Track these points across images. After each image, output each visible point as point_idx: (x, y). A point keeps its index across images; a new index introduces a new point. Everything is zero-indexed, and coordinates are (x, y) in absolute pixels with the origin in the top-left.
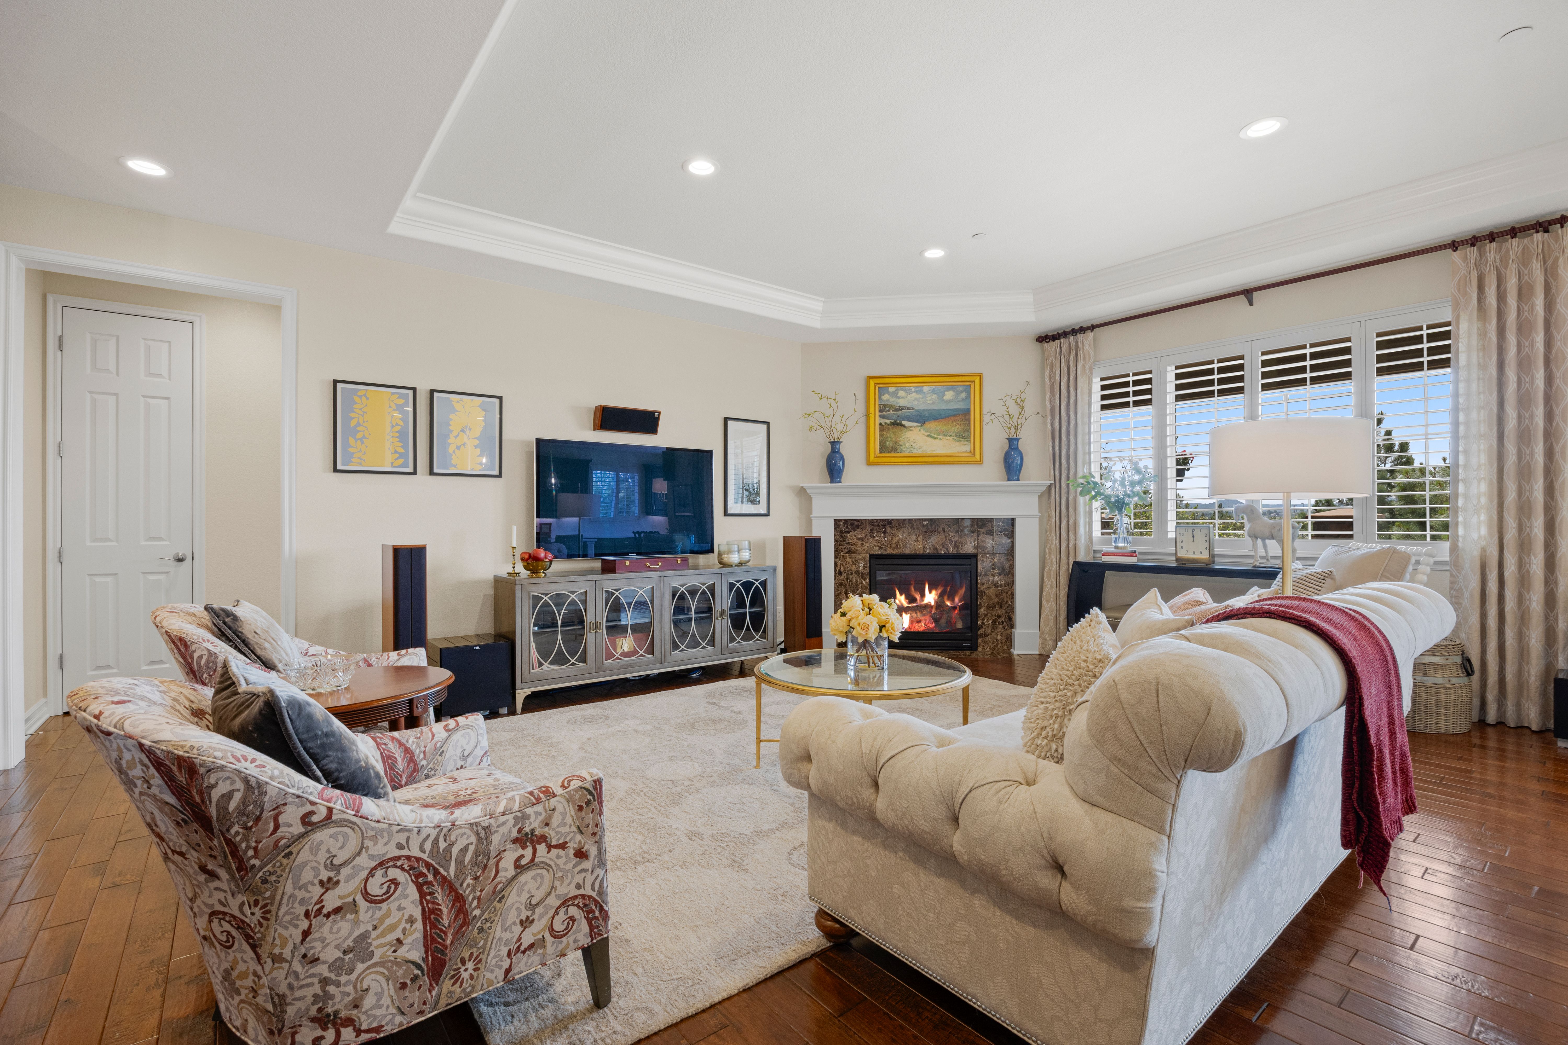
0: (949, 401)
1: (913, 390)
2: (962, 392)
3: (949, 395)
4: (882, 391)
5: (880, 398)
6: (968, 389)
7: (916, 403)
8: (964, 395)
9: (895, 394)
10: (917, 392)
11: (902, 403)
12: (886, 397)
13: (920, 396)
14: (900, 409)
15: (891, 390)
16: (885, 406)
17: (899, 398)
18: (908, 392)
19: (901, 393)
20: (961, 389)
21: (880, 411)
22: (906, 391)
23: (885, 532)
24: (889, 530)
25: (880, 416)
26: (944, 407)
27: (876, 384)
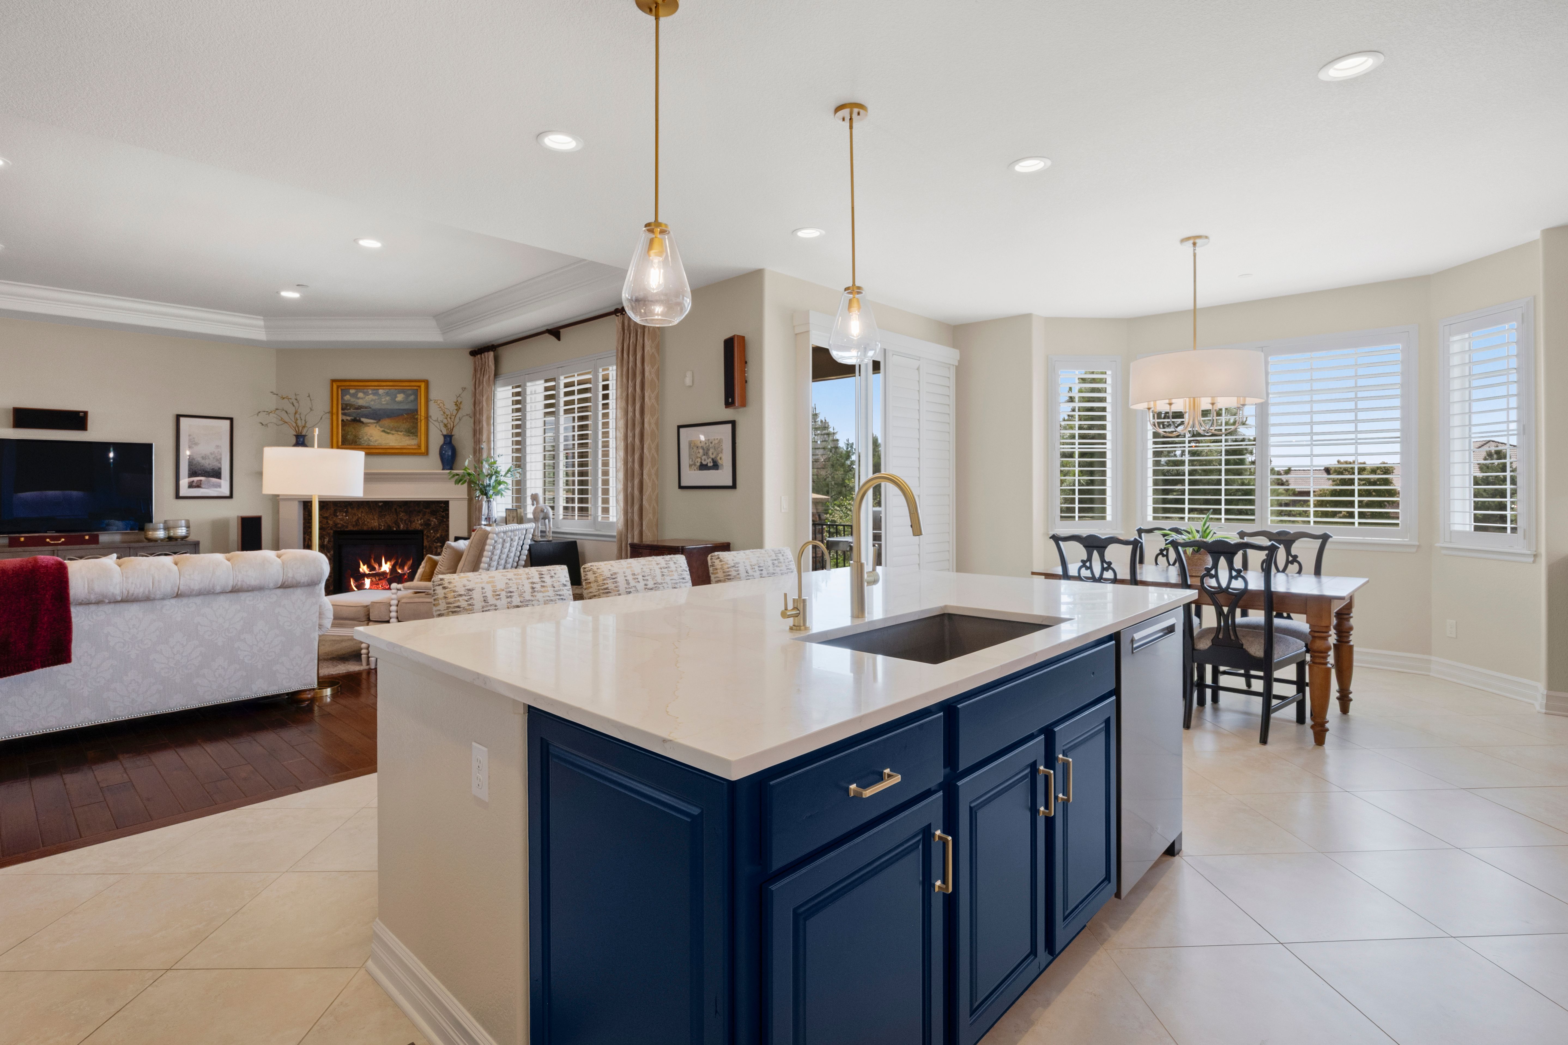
0: (400, 402)
1: (370, 392)
2: (411, 395)
3: (400, 397)
4: (345, 391)
5: (342, 398)
6: (416, 392)
7: (372, 403)
8: (412, 397)
9: (355, 396)
10: (374, 394)
11: (361, 402)
12: (347, 397)
13: (376, 397)
14: (360, 407)
15: (352, 391)
16: (347, 405)
17: (358, 398)
18: (366, 394)
19: (360, 395)
20: (410, 392)
21: (342, 409)
22: (364, 393)
23: (346, 512)
24: (350, 510)
25: (343, 414)
26: (397, 407)
27: (338, 387)
